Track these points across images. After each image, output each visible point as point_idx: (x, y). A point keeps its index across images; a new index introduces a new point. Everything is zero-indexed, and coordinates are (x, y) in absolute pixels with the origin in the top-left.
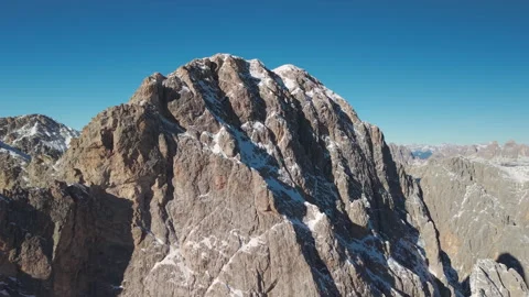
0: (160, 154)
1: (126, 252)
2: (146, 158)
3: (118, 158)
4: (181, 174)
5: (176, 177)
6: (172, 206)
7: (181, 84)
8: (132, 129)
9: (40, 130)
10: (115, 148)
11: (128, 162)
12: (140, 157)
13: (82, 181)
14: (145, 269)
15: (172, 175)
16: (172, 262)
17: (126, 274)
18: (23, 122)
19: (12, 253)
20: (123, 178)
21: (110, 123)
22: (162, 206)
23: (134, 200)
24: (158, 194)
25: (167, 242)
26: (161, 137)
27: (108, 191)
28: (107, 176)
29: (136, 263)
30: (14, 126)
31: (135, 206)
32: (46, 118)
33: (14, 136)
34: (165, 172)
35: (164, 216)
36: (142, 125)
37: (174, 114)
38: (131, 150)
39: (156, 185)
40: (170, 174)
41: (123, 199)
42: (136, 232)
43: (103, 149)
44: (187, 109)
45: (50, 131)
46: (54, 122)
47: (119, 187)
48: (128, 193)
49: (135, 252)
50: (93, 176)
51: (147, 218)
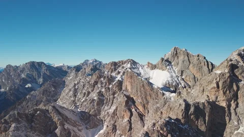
0: (234, 90)
1: (224, 126)
2: (230, 92)
3: (221, 92)
4: (241, 98)
5: (239, 99)
6: (238, 110)
7: (238, 62)
8: (225, 81)
9: (131, 65)
10: (220, 88)
11: (224, 93)
12: (228, 91)
13: (209, 99)
14: (231, 133)
15: (238, 98)
16: (241, 132)
17: (225, 133)
18: (125, 62)
19: (196, 122)
20: (222, 99)
21: (218, 79)
22: (235, 109)
23: (226, 107)
24: (233, 105)
25: (238, 124)
26: (234, 84)
27: (217, 103)
28: (217, 98)
29: (228, 130)
30: (123, 64)
31: (226, 109)
32: (133, 61)
33: (123, 67)
34: (236, 97)
35: (236, 114)
36: (229, 80)
37: (237, 74)
38: (225, 89)
39: (233, 101)
40: (237, 98)
41: (222, 107)
42: (227, 118)
43: (216, 89)
44: (242, 72)
45: (134, 65)
46: (135, 62)
47: (220, 102)
48: (224, 104)
49: (227, 126)
50: (212, 98)
51: (230, 113)
